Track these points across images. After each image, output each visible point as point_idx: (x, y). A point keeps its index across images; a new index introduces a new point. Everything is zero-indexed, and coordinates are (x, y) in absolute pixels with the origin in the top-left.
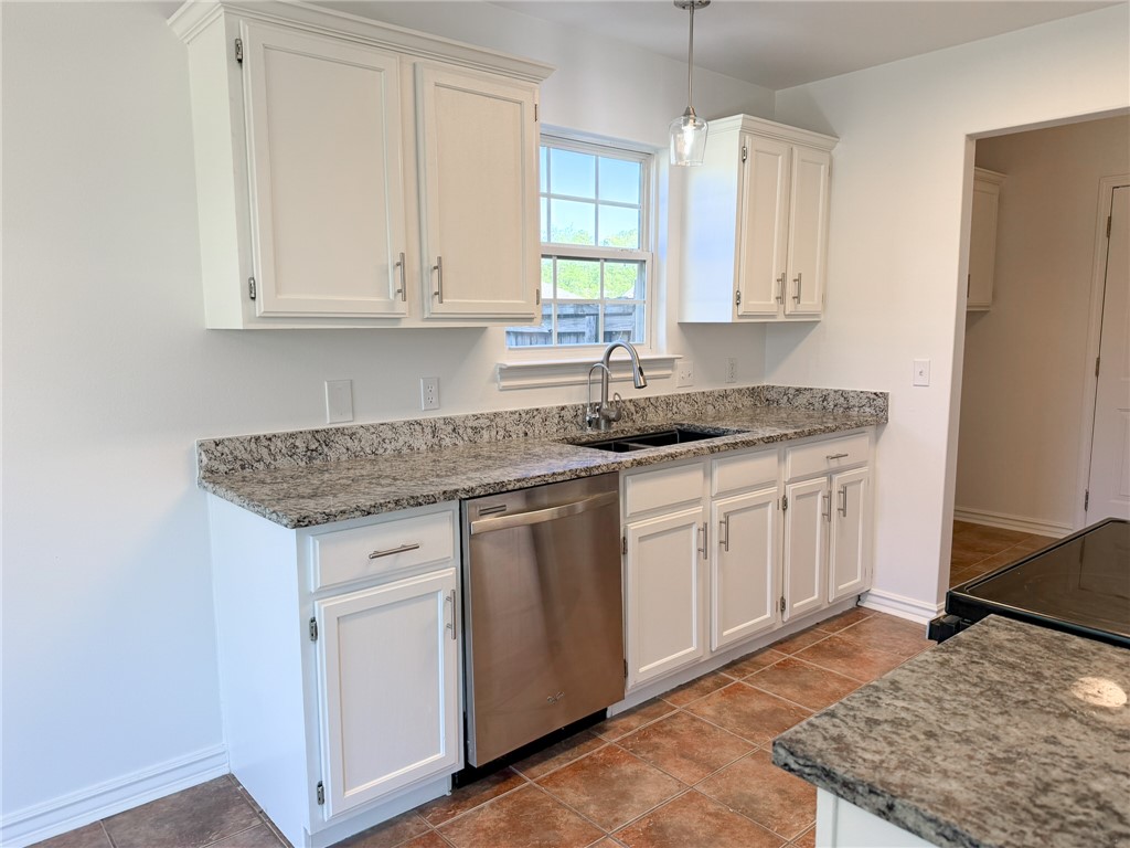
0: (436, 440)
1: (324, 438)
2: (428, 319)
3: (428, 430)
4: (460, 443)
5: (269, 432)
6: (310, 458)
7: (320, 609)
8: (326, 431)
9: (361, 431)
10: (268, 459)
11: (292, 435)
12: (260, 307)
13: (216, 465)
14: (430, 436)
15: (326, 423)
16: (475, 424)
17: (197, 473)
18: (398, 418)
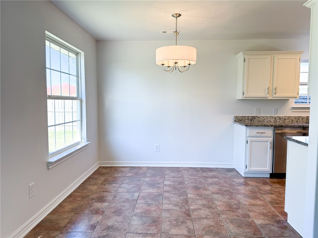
0: (275, 120)
1: (254, 118)
2: (273, 98)
3: (274, 118)
4: (281, 121)
5: (245, 116)
6: (251, 121)
7: (248, 139)
8: (254, 116)
9: (261, 117)
10: (244, 120)
11: (248, 116)
12: (244, 96)
13: (236, 120)
14: (274, 119)
15: (254, 115)
16: (285, 118)
17: (233, 121)
18: (268, 116)
